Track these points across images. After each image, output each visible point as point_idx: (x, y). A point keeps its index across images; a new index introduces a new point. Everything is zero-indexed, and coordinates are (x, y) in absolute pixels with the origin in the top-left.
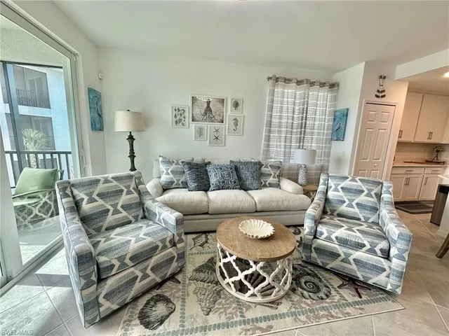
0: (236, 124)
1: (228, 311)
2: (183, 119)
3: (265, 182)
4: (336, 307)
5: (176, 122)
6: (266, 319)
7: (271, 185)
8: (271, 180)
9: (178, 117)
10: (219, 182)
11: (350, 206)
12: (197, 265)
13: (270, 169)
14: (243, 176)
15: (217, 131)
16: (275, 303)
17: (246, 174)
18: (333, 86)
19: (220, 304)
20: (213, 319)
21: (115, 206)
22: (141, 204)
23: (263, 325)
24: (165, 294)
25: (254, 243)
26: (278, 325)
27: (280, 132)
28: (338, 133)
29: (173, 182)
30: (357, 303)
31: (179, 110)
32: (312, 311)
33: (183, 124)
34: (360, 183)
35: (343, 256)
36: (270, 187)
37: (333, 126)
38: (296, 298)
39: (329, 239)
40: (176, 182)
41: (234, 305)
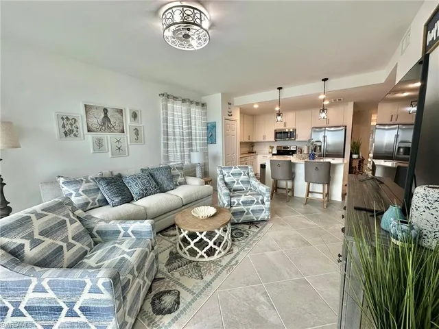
0: (137, 134)
1: (212, 269)
2: (75, 130)
3: (176, 182)
4: (254, 236)
5: (66, 134)
6: (233, 259)
7: (181, 184)
8: (180, 179)
9: (68, 127)
10: (143, 191)
11: (238, 183)
12: (165, 262)
13: (177, 171)
14: (159, 180)
15: (118, 141)
16: (230, 251)
17: (161, 178)
18: (203, 105)
19: (204, 270)
20: (208, 278)
21: (65, 240)
22: (89, 231)
23: (234, 262)
24: (161, 290)
25: (209, 220)
26: (239, 258)
27: (175, 139)
28: (211, 138)
29: (88, 203)
30: (260, 231)
31: (67, 118)
32: (247, 244)
33: (75, 135)
34: (239, 169)
35: (246, 211)
36: (180, 185)
37: (208, 133)
38: (237, 243)
39: (238, 204)
40: (91, 202)
41: (212, 265)
